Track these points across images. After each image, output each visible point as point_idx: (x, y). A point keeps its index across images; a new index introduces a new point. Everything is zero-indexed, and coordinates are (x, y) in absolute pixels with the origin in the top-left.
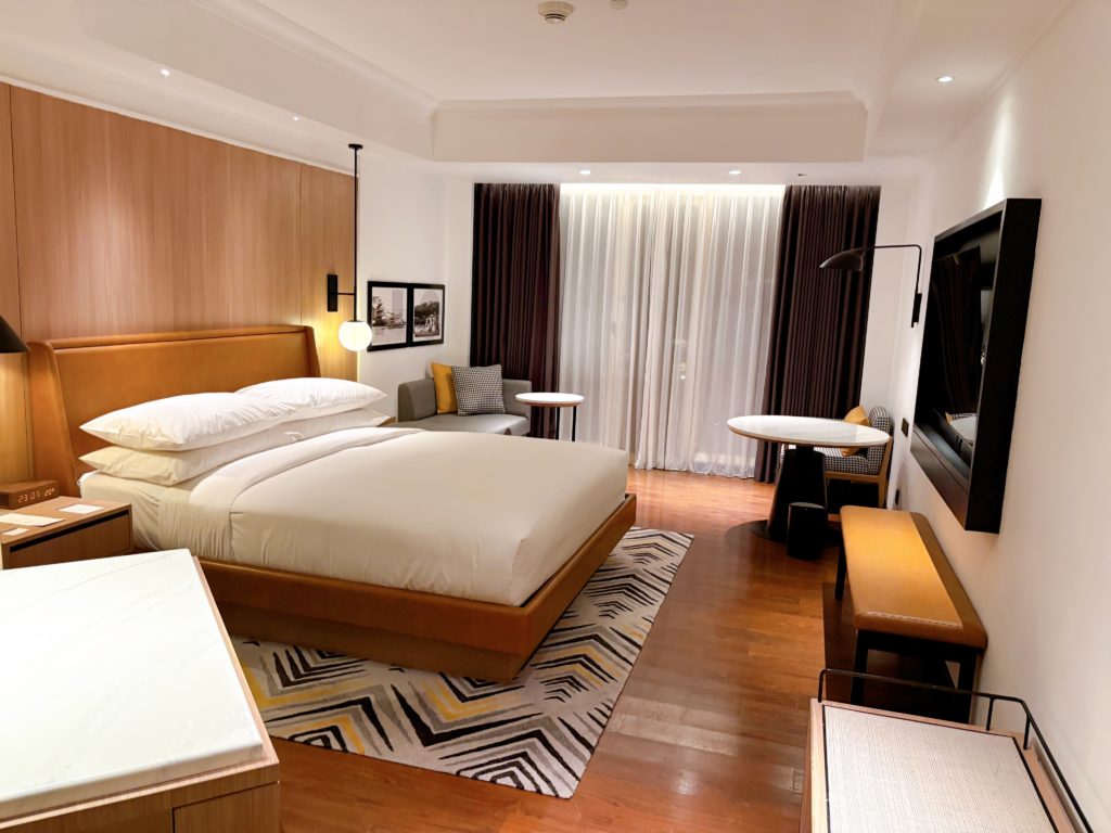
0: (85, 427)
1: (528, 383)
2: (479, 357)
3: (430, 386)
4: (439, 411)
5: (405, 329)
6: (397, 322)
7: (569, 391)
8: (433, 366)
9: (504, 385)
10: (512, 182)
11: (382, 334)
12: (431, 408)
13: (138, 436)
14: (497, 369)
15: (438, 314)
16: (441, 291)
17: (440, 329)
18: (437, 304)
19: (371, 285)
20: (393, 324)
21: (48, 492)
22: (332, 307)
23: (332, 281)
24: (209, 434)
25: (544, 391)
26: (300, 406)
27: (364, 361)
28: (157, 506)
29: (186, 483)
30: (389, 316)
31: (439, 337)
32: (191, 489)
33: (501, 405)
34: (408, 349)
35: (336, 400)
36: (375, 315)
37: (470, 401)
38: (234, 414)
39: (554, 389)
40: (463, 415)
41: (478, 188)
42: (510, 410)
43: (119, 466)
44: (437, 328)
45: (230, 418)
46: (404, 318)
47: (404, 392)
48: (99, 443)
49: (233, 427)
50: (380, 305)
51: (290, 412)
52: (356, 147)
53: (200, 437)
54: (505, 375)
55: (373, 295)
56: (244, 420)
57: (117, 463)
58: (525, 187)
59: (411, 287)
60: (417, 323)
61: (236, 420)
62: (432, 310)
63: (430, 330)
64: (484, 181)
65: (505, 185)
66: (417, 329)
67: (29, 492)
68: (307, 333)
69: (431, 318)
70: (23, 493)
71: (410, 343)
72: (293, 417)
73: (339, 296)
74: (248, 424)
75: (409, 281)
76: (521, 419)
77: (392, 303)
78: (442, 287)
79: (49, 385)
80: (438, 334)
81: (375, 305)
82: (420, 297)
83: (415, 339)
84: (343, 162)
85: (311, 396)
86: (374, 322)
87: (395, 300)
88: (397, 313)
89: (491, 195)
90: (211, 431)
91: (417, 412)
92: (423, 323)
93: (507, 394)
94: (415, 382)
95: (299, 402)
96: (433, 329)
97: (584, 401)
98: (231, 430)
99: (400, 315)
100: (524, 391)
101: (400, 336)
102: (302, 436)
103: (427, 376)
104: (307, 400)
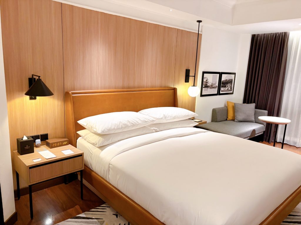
0: (78, 122)
1: (266, 112)
2: (247, 100)
3: (225, 110)
4: (228, 119)
5: (217, 89)
6: (214, 86)
7: (285, 117)
8: (228, 102)
9: (255, 111)
10: (268, 33)
11: (207, 90)
12: (225, 118)
13: (90, 127)
14: (253, 105)
15: (232, 83)
16: (234, 75)
17: (232, 89)
18: (232, 80)
19: (204, 73)
20: (212, 87)
21: (65, 143)
22: (187, 80)
23: (188, 72)
24: (114, 129)
25: (273, 116)
26: (158, 119)
27: (200, 100)
28: (92, 154)
29: (102, 147)
30: (211, 84)
31: (232, 92)
32: (102, 150)
33: (253, 119)
34: (218, 96)
35: (175, 117)
36: (204, 83)
37: (240, 117)
38: (129, 121)
39: (278, 115)
40: (236, 122)
41: (254, 37)
42: (257, 121)
43: (86, 137)
44: (231, 88)
45: (126, 123)
46: (217, 85)
47: (214, 111)
48: (82, 128)
49: (126, 126)
50: (207, 80)
51: (153, 121)
52: (199, 22)
53: (109, 130)
54: (256, 107)
55: (204, 76)
56: (132, 123)
57: (85, 136)
58: (273, 34)
59: (221, 74)
60: (222, 87)
61: (128, 124)
62: (230, 82)
63: (228, 89)
64: (256, 33)
65: (265, 34)
66: (222, 89)
67: (57, 143)
68: (175, 90)
69: (229, 85)
70: (54, 143)
71: (219, 94)
72: (155, 122)
73: (190, 77)
74: (133, 125)
75: (220, 71)
76: (261, 126)
77: (213, 80)
78: (235, 74)
79: (70, 106)
80: (231, 91)
81: (205, 80)
82: (224, 77)
83: (221, 92)
84: (194, 28)
85: (164, 115)
86: (204, 86)
87: (214, 78)
88: (214, 83)
89: (259, 38)
90: (116, 128)
91: (218, 119)
92: (225, 87)
93: (256, 115)
94: (219, 108)
95: (158, 117)
96: (229, 89)
97: (291, 122)
98: (125, 127)
99: (216, 83)
100: (264, 115)
101: (215, 91)
102: (158, 130)
103: (225, 106)
104: (162, 116)
